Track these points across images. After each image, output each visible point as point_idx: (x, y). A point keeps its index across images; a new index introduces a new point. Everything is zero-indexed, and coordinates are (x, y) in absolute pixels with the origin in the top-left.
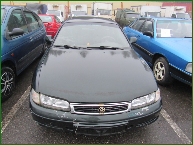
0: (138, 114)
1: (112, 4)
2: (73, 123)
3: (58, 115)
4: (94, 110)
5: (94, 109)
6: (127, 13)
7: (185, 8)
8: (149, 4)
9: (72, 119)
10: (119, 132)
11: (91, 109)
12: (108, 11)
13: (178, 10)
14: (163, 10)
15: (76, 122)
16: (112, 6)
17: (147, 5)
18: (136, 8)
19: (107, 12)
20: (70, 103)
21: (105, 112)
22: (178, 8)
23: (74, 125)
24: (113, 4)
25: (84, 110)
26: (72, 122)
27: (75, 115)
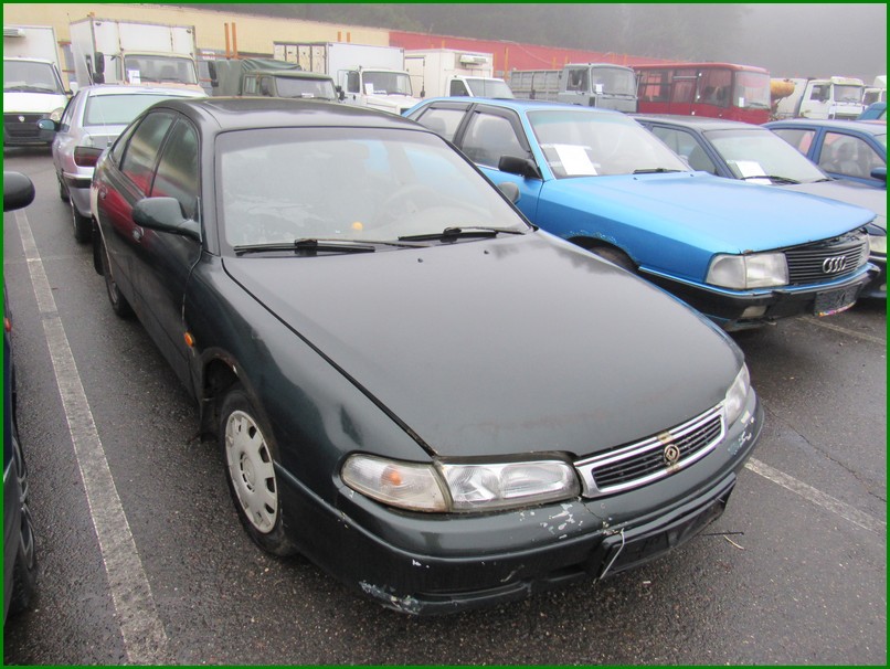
0: (744, 438)
1: (192, 31)
2: (605, 536)
3: (545, 525)
4: (650, 465)
5: (649, 459)
6: (273, 72)
7: (488, 58)
8: (348, 35)
9: (597, 521)
11: (642, 461)
12: (175, 65)
13: (468, 66)
14: (414, 66)
15: (613, 529)
16: (194, 38)
17: (339, 39)
18: (301, 54)
19: (172, 68)
20: (575, 464)
21: (681, 459)
22: (468, 57)
23: (610, 541)
24: (194, 28)
25: (626, 473)
26: (598, 532)
27: (602, 503)
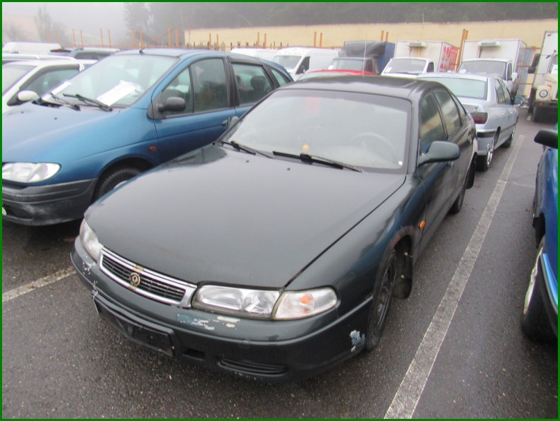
0: (200, 323)
2: (93, 288)
10: (160, 350)
15: (96, 288)
21: (139, 287)
25: (114, 270)
